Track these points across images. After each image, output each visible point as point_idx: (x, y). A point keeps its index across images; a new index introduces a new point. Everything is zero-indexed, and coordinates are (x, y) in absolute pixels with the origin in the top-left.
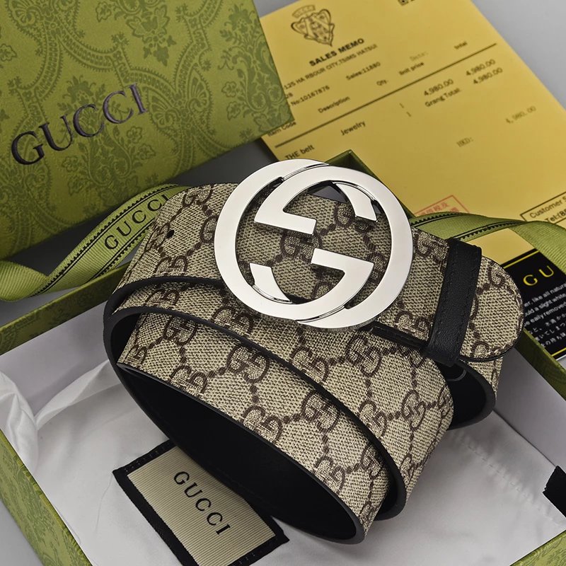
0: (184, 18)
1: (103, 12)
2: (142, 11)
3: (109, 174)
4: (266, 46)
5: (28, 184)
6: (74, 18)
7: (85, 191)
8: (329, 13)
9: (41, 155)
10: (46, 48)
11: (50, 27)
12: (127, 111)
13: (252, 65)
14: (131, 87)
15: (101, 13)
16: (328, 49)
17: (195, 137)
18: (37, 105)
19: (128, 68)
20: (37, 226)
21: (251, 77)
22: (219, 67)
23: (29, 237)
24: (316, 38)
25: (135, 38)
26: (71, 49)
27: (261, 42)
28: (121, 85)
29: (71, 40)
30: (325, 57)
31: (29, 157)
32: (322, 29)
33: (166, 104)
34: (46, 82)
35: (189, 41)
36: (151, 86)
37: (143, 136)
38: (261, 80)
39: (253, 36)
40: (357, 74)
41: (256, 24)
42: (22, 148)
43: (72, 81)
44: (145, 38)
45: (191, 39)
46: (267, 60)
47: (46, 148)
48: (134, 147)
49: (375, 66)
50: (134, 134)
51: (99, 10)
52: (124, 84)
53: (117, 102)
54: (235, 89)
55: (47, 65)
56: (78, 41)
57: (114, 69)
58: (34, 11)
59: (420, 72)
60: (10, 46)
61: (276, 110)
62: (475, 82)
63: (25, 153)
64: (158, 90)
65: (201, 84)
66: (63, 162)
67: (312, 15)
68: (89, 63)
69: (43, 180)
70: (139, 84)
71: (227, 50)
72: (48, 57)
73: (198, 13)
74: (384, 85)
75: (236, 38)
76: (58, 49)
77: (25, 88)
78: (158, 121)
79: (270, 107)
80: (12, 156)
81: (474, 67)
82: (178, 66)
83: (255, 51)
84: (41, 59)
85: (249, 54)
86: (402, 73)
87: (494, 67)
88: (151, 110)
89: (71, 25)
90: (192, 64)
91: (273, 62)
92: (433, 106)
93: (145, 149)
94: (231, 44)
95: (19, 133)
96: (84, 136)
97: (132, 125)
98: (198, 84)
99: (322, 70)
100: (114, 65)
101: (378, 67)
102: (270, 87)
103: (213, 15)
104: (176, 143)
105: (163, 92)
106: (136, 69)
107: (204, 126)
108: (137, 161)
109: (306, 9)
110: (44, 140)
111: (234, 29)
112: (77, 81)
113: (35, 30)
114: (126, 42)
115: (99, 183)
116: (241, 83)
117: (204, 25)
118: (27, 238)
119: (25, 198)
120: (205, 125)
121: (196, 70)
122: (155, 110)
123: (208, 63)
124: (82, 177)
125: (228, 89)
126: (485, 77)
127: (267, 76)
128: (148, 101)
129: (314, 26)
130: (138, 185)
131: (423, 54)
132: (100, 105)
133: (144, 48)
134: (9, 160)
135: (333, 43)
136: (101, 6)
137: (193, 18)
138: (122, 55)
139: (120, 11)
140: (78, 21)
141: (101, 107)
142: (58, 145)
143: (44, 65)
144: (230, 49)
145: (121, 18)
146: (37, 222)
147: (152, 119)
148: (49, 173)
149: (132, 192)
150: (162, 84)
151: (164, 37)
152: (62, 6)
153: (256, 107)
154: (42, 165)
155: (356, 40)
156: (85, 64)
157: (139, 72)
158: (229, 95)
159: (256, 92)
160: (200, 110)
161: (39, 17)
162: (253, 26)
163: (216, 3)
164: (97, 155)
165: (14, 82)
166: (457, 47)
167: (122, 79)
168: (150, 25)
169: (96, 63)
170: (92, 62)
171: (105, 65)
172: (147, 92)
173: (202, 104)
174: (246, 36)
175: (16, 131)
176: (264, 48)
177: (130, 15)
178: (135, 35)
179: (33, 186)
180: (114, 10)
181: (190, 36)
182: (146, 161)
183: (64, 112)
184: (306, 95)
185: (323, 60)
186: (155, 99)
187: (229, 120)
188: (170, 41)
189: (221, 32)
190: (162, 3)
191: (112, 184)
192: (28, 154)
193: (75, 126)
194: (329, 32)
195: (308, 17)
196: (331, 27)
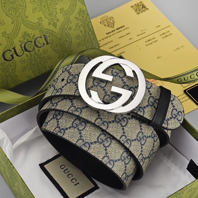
0: (62, 12)
1: (35, 9)
2: (48, 10)
3: (36, 65)
5: (8, 68)
6: (25, 11)
7: (28, 71)
8: (113, 18)
9: (13, 58)
10: (15, 21)
11: (16, 15)
12: (42, 43)
13: (86, 29)
14: (44, 35)
15: (34, 10)
16: (113, 29)
17: (66, 53)
18: (12, 41)
19: (43, 29)
20: (11, 82)
21: (85, 33)
22: (74, 29)
23: (8, 86)
25: (46, 19)
26: (24, 22)
27: (89, 21)
29: (24, 19)
30: (111, 32)
31: (9, 59)
32: (110, 23)
33: (56, 42)
34: (15, 33)
35: (64, 20)
36: (51, 35)
37: (48, 52)
38: (89, 34)
39: (86, 19)
40: (122, 37)
41: (87, 15)
42: (6, 55)
43: (24, 33)
44: (49, 19)
45: (65, 19)
46: (91, 27)
47: (15, 56)
48: (45, 56)
49: (128, 34)
50: (45, 51)
51: (33, 9)
52: (42, 34)
53: (39, 40)
54: (80, 37)
55: (15, 27)
56: (26, 19)
57: (38, 29)
58: (11, 9)
59: (144, 35)
60: (3, 21)
61: (94, 44)
62: (163, 38)
63: (7, 57)
64: (53, 37)
65: (68, 35)
66: (20, 61)
67: (107, 19)
68: (30, 27)
69: (13, 66)
70: (47, 34)
71: (77, 24)
72: (16, 24)
73: (67, 11)
74: (131, 40)
75: (80, 20)
76: (19, 22)
77: (8, 35)
78: (53, 47)
79: (92, 43)
80: (3, 58)
81: (163, 33)
82: (60, 28)
83: (87, 24)
84: (13, 25)
85: (84, 25)
86: (138, 36)
87: (169, 33)
88: (51, 43)
89: (24, 14)
90: (65, 28)
91: (93, 28)
92: (148, 46)
93: (49, 57)
94: (78, 21)
95: (5, 50)
96: (28, 52)
97: (44, 48)
99: (110, 36)
100: (38, 28)
101: (129, 34)
102: (92, 36)
103: (72, 11)
104: (59, 55)
105: (55, 37)
106: (45, 29)
107: (69, 49)
108: (46, 61)
109: (105, 17)
110: (14, 53)
111: (79, 16)
112: (25, 33)
113: (11, 15)
114: (42, 20)
115: (32, 68)
116: (82, 35)
117: (69, 15)
118: (7, 86)
119: (7, 72)
121: (66, 30)
122: (52, 44)
123: (70, 28)
124: (27, 66)
125: (77, 37)
126: (166, 36)
127: (91, 33)
128: (50, 40)
129: (108, 22)
130: (46, 69)
131: (145, 30)
132: (33, 41)
133: (49, 22)
134: (2, 59)
135: (114, 27)
136: (34, 8)
137: (65, 12)
138: (41, 24)
139: (40, 9)
140: (26, 13)
141: (34, 42)
142: (19, 55)
143: (14, 27)
144: (78, 23)
145: (41, 12)
146: (11, 81)
147: (51, 47)
148: (15, 64)
149: (44, 71)
150: (55, 35)
151: (55, 18)
152: (21, 7)
153: (87, 43)
154: (13, 61)
155: (122, 26)
156: (28, 27)
157: (47, 30)
158: (78, 39)
159: (87, 38)
160: (68, 44)
161: (13, 11)
162: (86, 16)
163: (73, 7)
164: (32, 58)
165: (4, 33)
166: (157, 27)
167: (41, 33)
168: (51, 14)
169: (32, 27)
170: (31, 26)
171: (35, 28)
172: (49, 37)
173: (68, 42)
174: (84, 19)
175: (4, 49)
176: (90, 23)
177: (44, 11)
178: (46, 18)
179: (10, 68)
180: (38, 9)
181: (65, 18)
182: (49, 61)
183: (21, 43)
184: (105, 44)
185: (111, 33)
186: (52, 40)
187: (78, 47)
188: (58, 20)
189: (75, 17)
190: (55, 7)
191: (37, 68)
192: (8, 58)
193: (24, 48)
194: (113, 24)
195: (106, 20)
196: (114, 22)
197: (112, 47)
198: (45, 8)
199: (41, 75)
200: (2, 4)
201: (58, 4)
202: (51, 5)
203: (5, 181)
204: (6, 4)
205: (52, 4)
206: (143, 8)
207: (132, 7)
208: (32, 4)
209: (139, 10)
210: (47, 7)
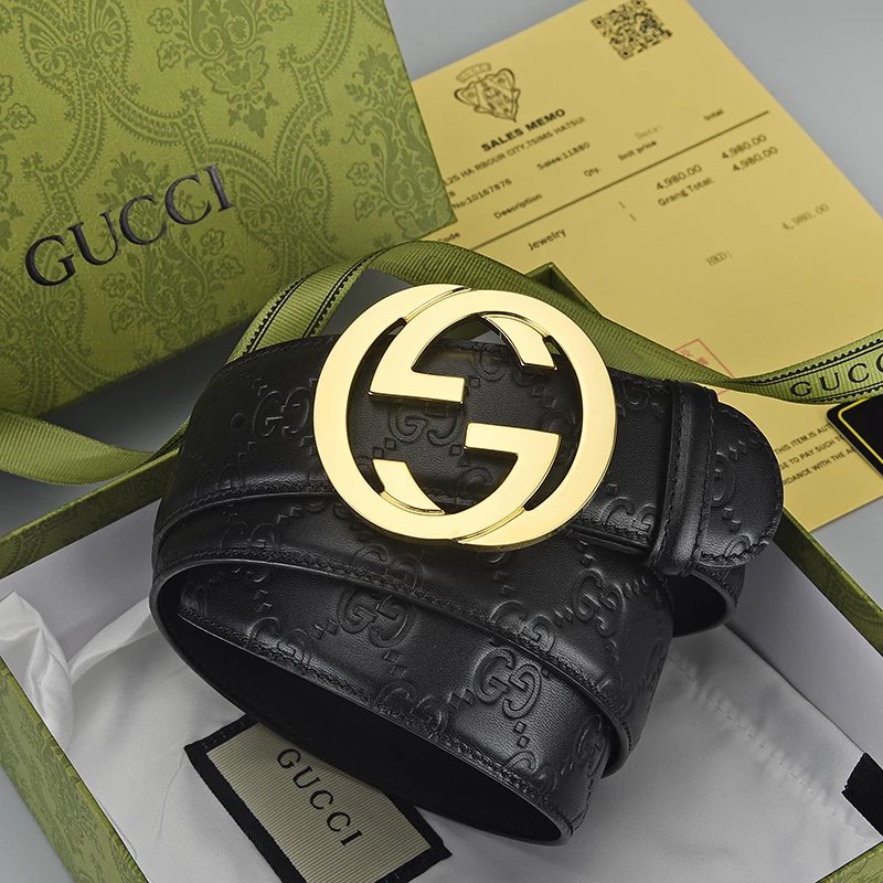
0: (290, 66)
1: (168, 55)
2: (226, 55)
3: (173, 301)
4: (415, 109)
5: (50, 315)
6: (124, 64)
7: (136, 327)
8: (511, 73)
9: (71, 271)
10: (80, 110)
11: (87, 79)
12: (201, 205)
13: (394, 137)
14: (209, 170)
15: (165, 57)
16: (510, 126)
17: (305, 245)
18: (66, 195)
19: (205, 141)
20: (62, 379)
21: (392, 156)
22: (342, 140)
23: (50, 397)
24: (492, 111)
25: (217, 95)
26: (119, 111)
27: (407, 103)
28: (194, 166)
29: (119, 99)
30: (505, 138)
31: (52, 275)
32: (501, 97)
33: (261, 195)
34: (80, 162)
35: (297, 99)
36: (238, 168)
37: (226, 244)
38: (406, 159)
39: (396, 94)
40: (553, 161)
41: (400, 76)
42: (41, 261)
43: (119, 160)
44: (231, 95)
45: (302, 97)
46: (416, 131)
47: (79, 262)
48: (212, 261)
49: (581, 148)
50: (212, 240)
51: (162, 53)
52: (198, 165)
53: (187, 192)
54: (367, 175)
55: (81, 135)
56: (129, 99)
57: (183, 142)
58: (63, 53)
59: (651, 156)
60: (26, 107)
61: (429, 206)
62: (736, 168)
63: (47, 267)
64: (249, 174)
65: (315, 165)
66: (103, 283)
67: (486, 77)
68: (145, 132)
69: (72, 309)
70: (220, 164)
71: (356, 114)
72: (83, 124)
73: (312, 58)
74: (595, 175)
75: (370, 97)
76: (99, 112)
77: (48, 170)
78: (249, 221)
79: (421, 201)
80: (26, 272)
81: (734, 145)
82: (280, 138)
83: (398, 116)
84: (73, 126)
85: (388, 120)
86: (622, 157)
87: (764, 146)
88: (239, 204)
89: (119, 75)
90: (302, 136)
91: (426, 133)
92: (671, 204)
93: (229, 263)
94: (362, 104)
95: (38, 238)
96: (136, 243)
97: (208, 228)
98: (311, 165)
99: (501, 157)
100: (183, 136)
101: (586, 150)
102: (421, 170)
103: (335, 61)
104: (276, 255)
105: (258, 177)
106: (216, 142)
107: (318, 229)
108: (216, 282)
109: (477, 69)
110: (75, 249)
111: (366, 82)
112: (127, 160)
113: (64, 82)
114: (202, 101)
115: (157, 314)
116: (377, 164)
117: (321, 76)
118: (46, 397)
119: (45, 337)
120: (320, 227)
121: (308, 144)
122: (243, 205)
123: (326, 134)
124: (132, 309)
125: (356, 174)
126: (751, 161)
127: (416, 154)
128: (234, 191)
130: (217, 318)
131: (655, 130)
132: (160, 196)
133: (230, 111)
134: (22, 278)
135: (517, 118)
136: (165, 46)
137: (304, 65)
138: (196, 121)
139: (194, 54)
140: (130, 69)
141: (163, 200)
142: (97, 257)
143: (77, 136)
144: (361, 114)
145: (194, 65)
146: (63, 374)
147: (240, 218)
148: (81, 299)
149: (207, 328)
150: (256, 165)
151: (260, 93)
152: (106, 47)
153: (399, 201)
154: (73, 286)
155: (553, 112)
156: (140, 135)
157: (221, 147)
158: (360, 184)
159: (399, 179)
160: (313, 204)
161: (70, 63)
162: (397, 78)
163: (339, 43)
164: (155, 272)
165: (31, 160)
166: (708, 118)
167: (195, 158)
168: (239, 76)
169: (156, 133)
170: (150, 131)
171: (169, 136)
172: (233, 177)
173: (316, 196)
174: (385, 93)
175: (34, 234)
176: (412, 112)
177: (209, 61)
178: (217, 91)
179: (58, 318)
180: (185, 52)
181: (300, 93)
182: (229, 282)
183: (107, 205)
184: (476, 193)
185: (503, 142)
186: (244, 188)
187: (358, 220)
188: (270, 101)
189: (347, 87)
190: (258, 43)
191: (178, 315)
192: (50, 270)
193: (122, 228)
194: (512, 101)
195: (481, 81)
196: (516, 94)
197: (509, 211)
198: (213, 46)
199: (195, 343)
200: (22, 34)
201: (271, 29)
202: (241, 35)
203: (39, 823)
204: (42, 34)
205: (247, 30)
206: (645, 26)
207: (598, 22)
208: (157, 31)
209: (631, 40)
210: (220, 43)
